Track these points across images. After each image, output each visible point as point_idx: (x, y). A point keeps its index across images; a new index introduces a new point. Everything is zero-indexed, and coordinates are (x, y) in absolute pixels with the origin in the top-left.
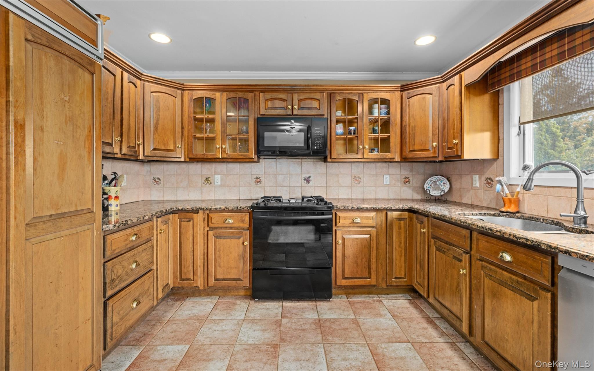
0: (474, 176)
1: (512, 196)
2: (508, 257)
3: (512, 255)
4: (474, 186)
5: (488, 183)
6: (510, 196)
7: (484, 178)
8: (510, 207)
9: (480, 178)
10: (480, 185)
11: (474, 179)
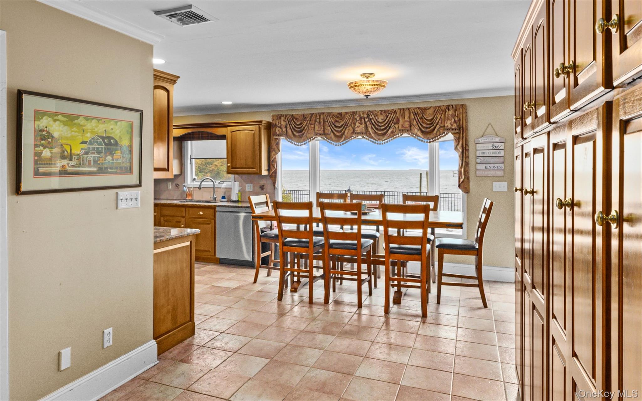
0: (168, 183)
1: (190, 192)
2: (201, 213)
3: (203, 212)
4: (169, 188)
5: (177, 186)
6: (188, 193)
7: (174, 184)
8: (189, 197)
9: (172, 184)
10: (172, 188)
11: (168, 184)
